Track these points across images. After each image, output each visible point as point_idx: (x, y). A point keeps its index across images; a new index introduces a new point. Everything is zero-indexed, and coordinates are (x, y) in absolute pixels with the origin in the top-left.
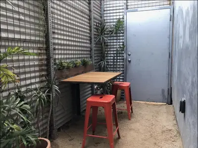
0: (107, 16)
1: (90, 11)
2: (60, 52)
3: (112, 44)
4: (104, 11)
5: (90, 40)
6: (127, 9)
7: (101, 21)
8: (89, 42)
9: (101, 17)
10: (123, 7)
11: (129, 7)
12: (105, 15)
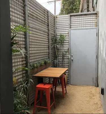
0: (58, 32)
1: (48, 30)
2: (32, 58)
3: (61, 49)
4: (56, 28)
5: (49, 48)
6: (71, 28)
7: (54, 35)
8: (48, 49)
9: (54, 32)
10: (68, 27)
11: (72, 26)
12: (57, 31)
